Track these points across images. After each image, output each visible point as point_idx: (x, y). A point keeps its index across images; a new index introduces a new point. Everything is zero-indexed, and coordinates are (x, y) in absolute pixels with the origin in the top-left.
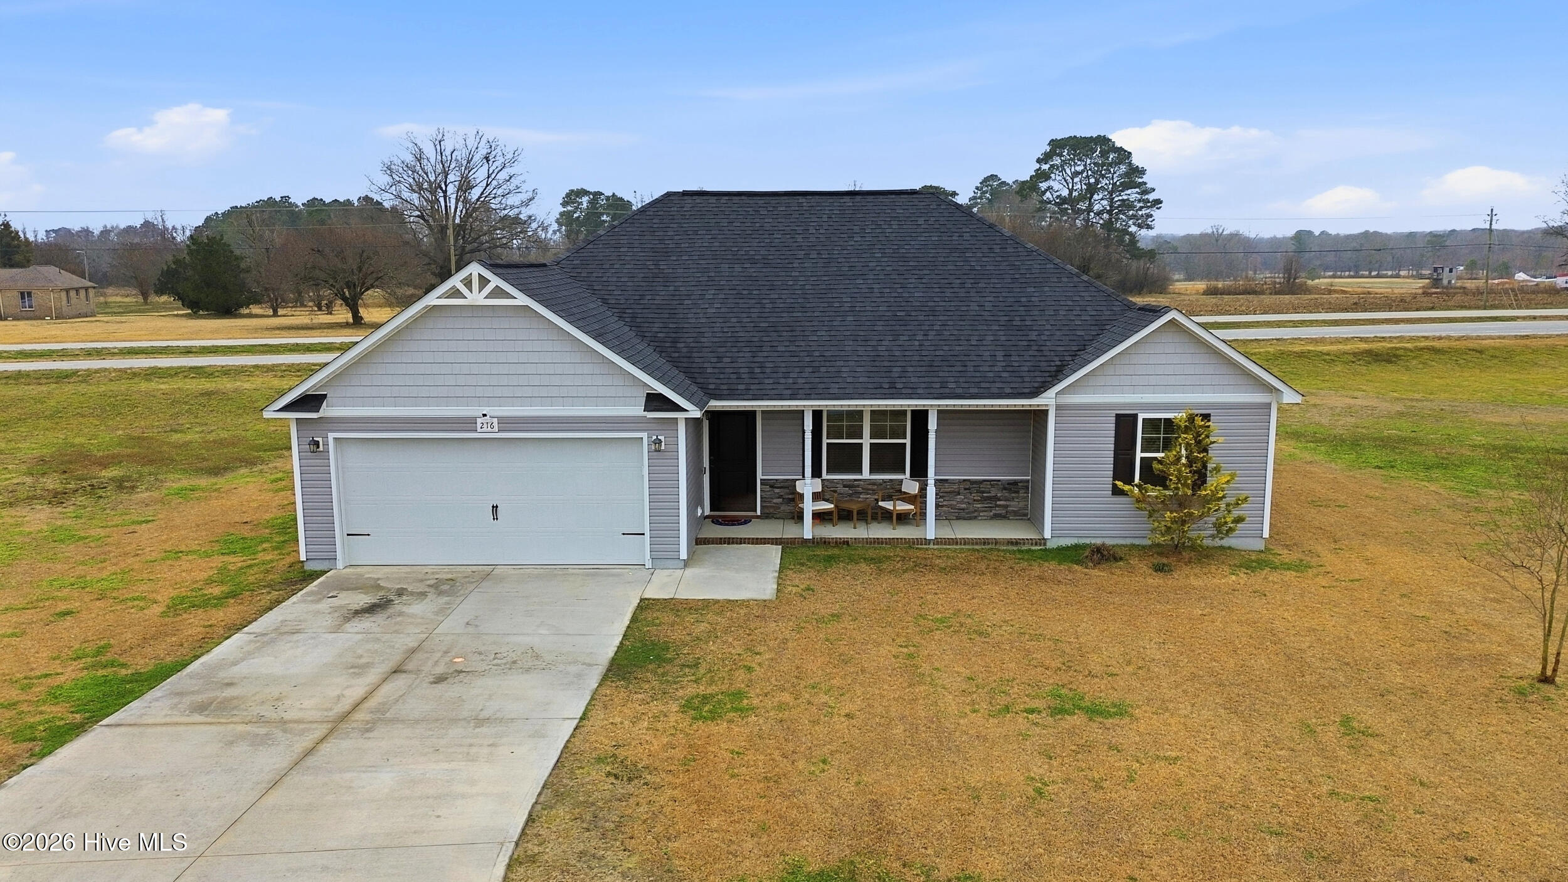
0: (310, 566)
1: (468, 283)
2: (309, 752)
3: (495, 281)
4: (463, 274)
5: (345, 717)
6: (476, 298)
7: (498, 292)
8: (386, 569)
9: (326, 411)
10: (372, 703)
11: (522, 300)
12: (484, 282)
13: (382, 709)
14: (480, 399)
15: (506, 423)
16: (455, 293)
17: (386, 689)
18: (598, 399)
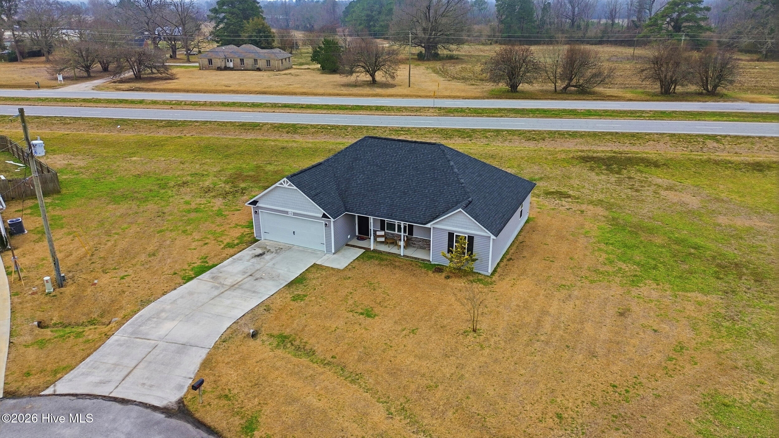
0: (257, 238)
1: (284, 182)
2: (222, 293)
3: (290, 183)
4: (283, 180)
5: (233, 286)
6: (286, 185)
7: (290, 185)
8: (272, 242)
9: (258, 205)
10: (240, 283)
11: (295, 188)
12: (287, 182)
13: (240, 285)
14: (289, 208)
15: (295, 214)
16: (281, 184)
17: (246, 280)
18: (313, 212)
